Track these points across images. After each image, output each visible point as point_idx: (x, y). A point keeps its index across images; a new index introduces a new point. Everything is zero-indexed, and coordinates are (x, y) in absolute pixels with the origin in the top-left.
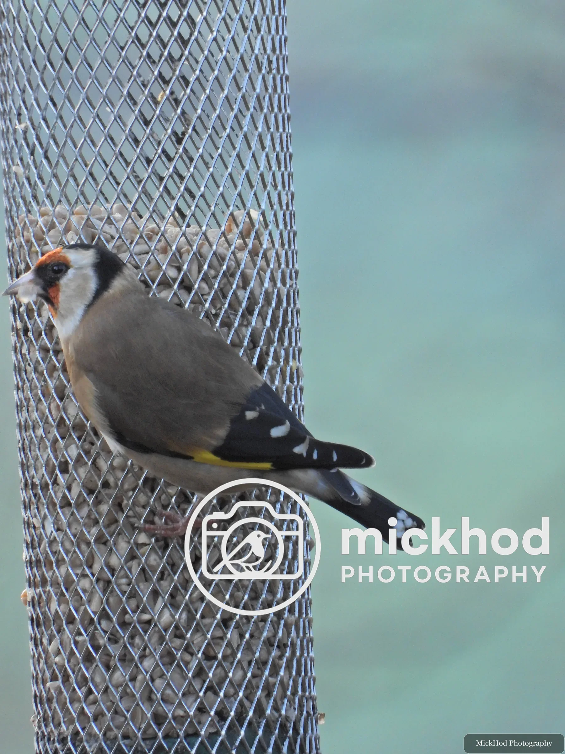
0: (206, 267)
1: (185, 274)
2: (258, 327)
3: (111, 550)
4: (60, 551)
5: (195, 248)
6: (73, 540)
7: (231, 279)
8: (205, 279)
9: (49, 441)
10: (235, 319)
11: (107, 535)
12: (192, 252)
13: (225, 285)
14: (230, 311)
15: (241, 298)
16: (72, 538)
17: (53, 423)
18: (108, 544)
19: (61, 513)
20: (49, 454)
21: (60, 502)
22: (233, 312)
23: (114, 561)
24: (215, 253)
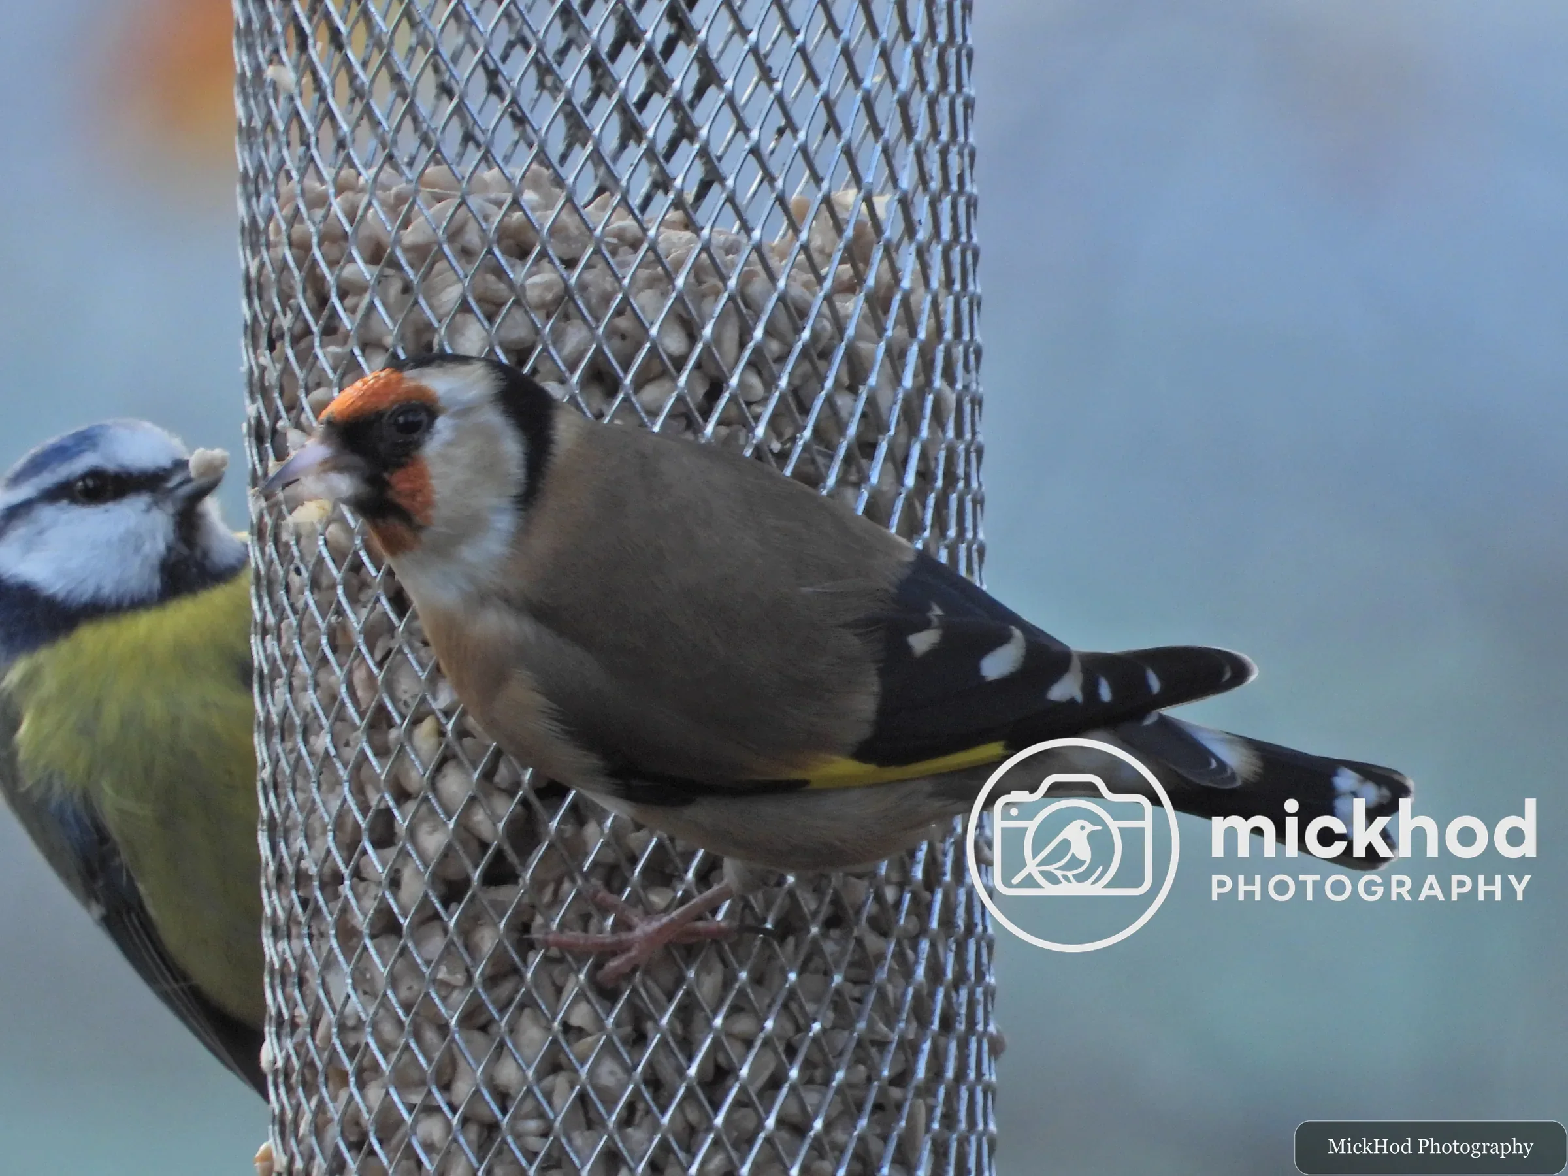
0: (758, 333)
1: (707, 349)
2: (885, 488)
3: (502, 1045)
4: (367, 1044)
5: (732, 283)
6: (403, 1018)
7: (821, 364)
8: (756, 364)
9: (345, 766)
10: (828, 467)
11: (491, 1007)
12: (726, 295)
13: (806, 378)
14: (815, 447)
15: (844, 414)
16: (400, 1012)
17: (357, 721)
18: (493, 1029)
19: (372, 951)
20: (345, 800)
21: (372, 925)
22: (822, 448)
23: (508, 1073)
24: (782, 299)
